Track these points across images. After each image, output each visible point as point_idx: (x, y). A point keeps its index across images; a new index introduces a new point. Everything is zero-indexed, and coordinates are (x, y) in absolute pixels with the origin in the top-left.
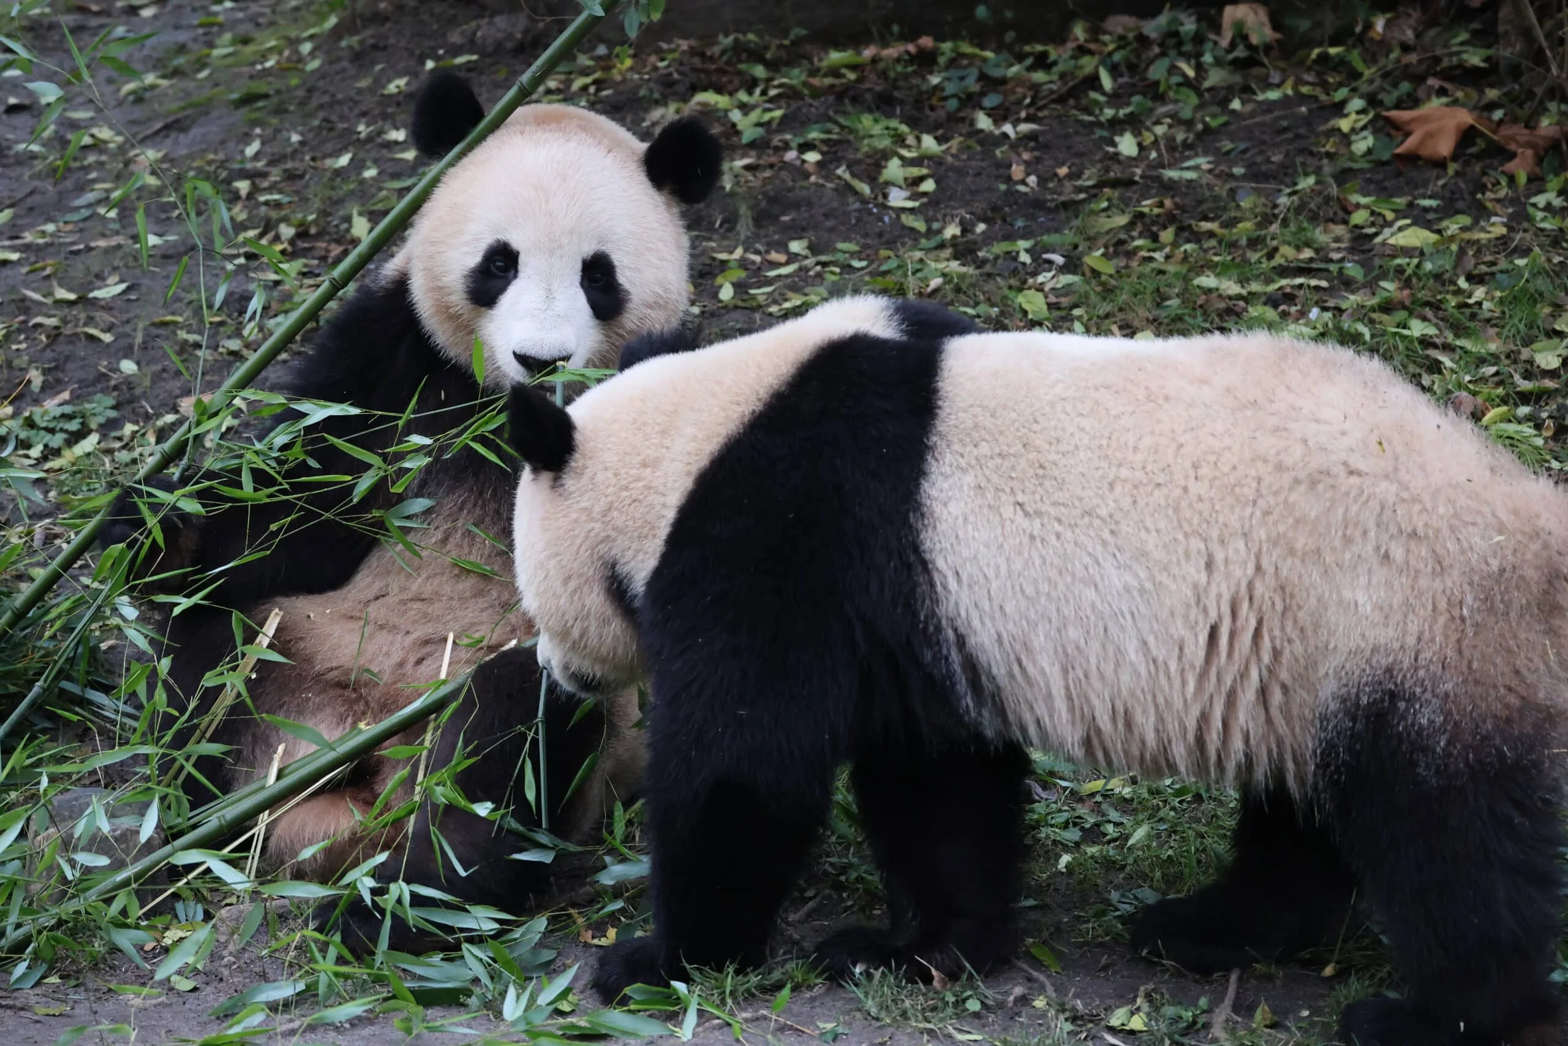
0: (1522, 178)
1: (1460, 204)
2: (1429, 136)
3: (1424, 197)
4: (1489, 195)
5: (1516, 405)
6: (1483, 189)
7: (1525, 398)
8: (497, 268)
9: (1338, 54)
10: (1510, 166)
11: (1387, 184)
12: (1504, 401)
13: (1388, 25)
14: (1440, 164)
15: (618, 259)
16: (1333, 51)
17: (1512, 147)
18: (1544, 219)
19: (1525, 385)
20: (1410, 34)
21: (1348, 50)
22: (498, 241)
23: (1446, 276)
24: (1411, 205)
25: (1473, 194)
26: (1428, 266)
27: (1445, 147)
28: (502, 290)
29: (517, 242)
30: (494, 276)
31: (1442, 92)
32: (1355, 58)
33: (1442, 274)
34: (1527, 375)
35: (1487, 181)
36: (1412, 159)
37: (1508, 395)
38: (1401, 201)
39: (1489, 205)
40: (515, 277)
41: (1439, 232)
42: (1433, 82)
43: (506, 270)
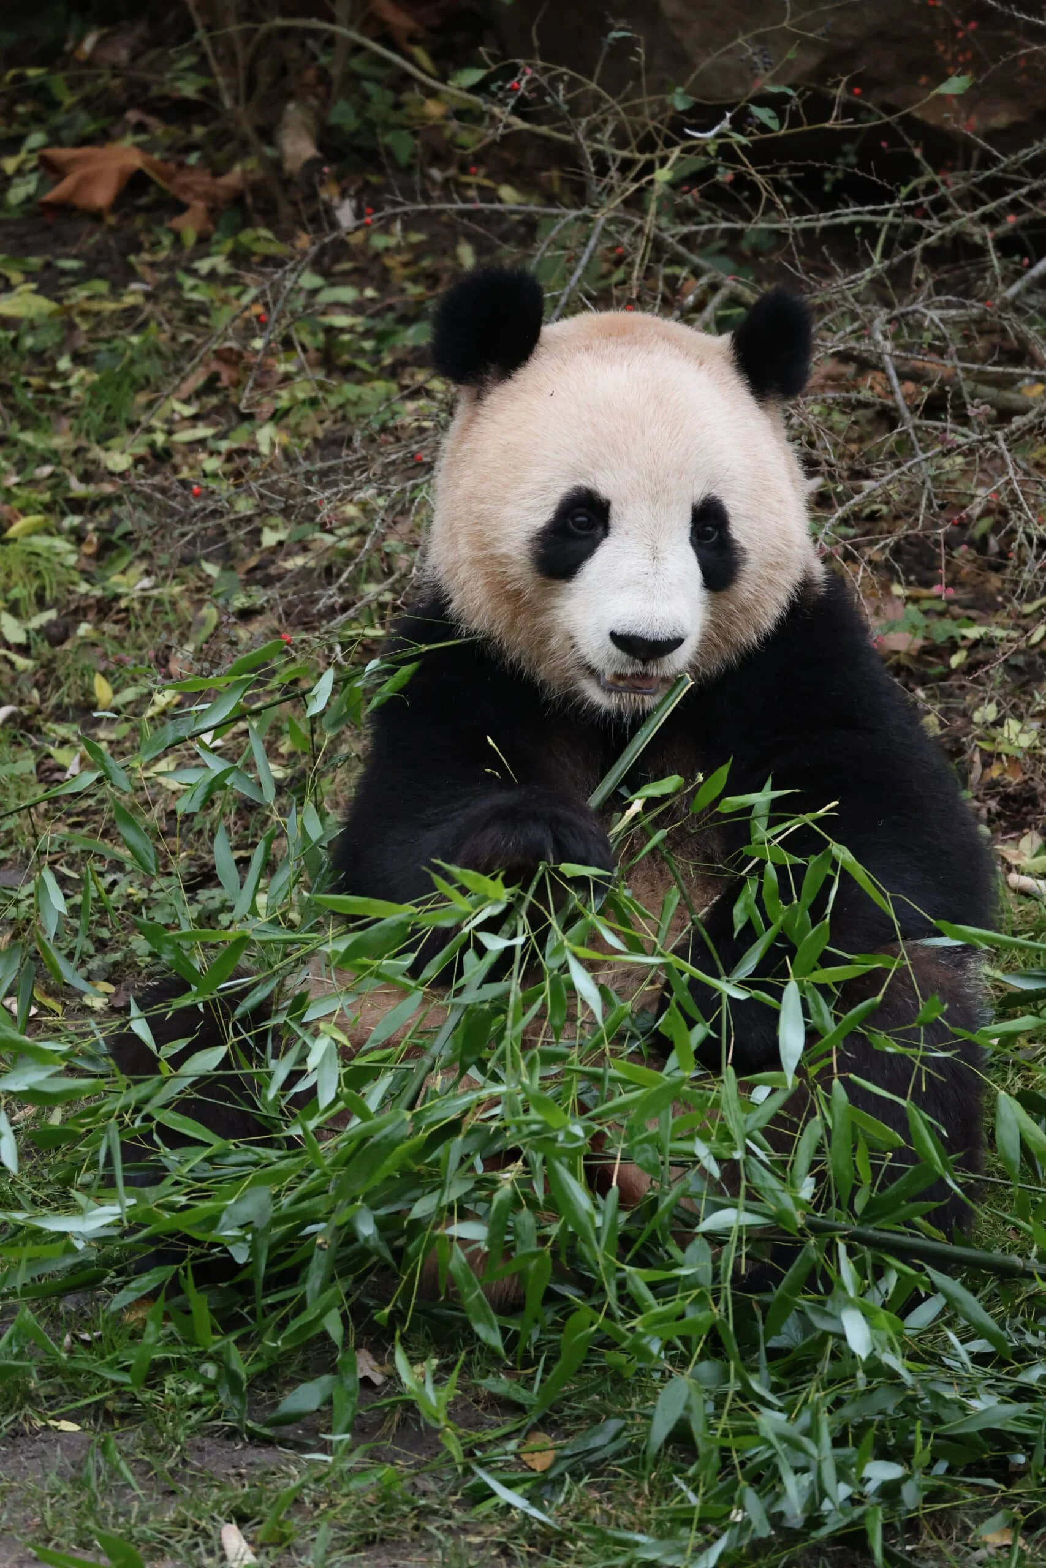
0: (190, 237)
1: (102, 267)
2: (86, 181)
3: (68, 257)
4: (146, 257)
5: (63, 514)
6: (138, 248)
7: (77, 506)
8: (576, 524)
9: (37, 77)
10: (179, 222)
11: (30, 240)
12: (48, 508)
13: (101, 42)
14: (96, 216)
15: (733, 505)
16: (32, 72)
17: (185, 198)
18: (194, 288)
19: (78, 489)
20: (124, 55)
21: (49, 73)
22: (578, 489)
23: (47, 355)
24: (48, 266)
25: (124, 255)
26: (29, 342)
27: (102, 196)
28: (588, 552)
29: (605, 486)
30: (573, 536)
31: (140, 128)
32: (58, 85)
33: (44, 351)
34: (86, 478)
35: (145, 239)
36: (64, 209)
37: (54, 502)
38: (35, 261)
39: (140, 269)
40: (606, 533)
41: (59, 300)
42: (133, 116)
43: (590, 525)
